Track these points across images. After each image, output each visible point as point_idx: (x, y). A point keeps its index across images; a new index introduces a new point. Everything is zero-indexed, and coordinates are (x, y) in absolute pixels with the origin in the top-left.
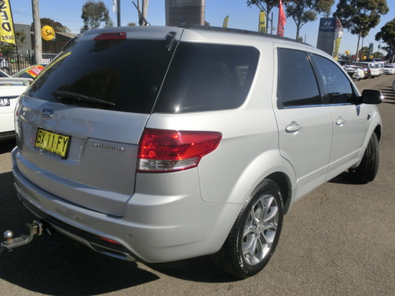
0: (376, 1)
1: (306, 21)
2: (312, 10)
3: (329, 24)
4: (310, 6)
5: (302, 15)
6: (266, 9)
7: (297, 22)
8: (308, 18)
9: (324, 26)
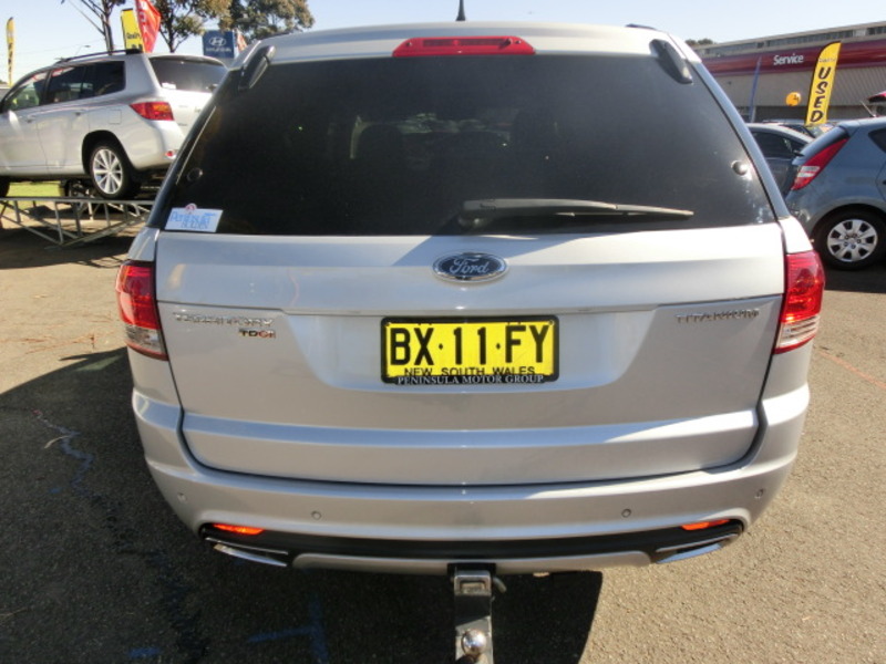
0: (290, 2)
1: (185, 35)
2: (192, 15)
3: (220, 41)
4: (184, 6)
5: (175, 23)
6: (102, 7)
7: (167, 36)
8: (189, 30)
9: (212, 46)
